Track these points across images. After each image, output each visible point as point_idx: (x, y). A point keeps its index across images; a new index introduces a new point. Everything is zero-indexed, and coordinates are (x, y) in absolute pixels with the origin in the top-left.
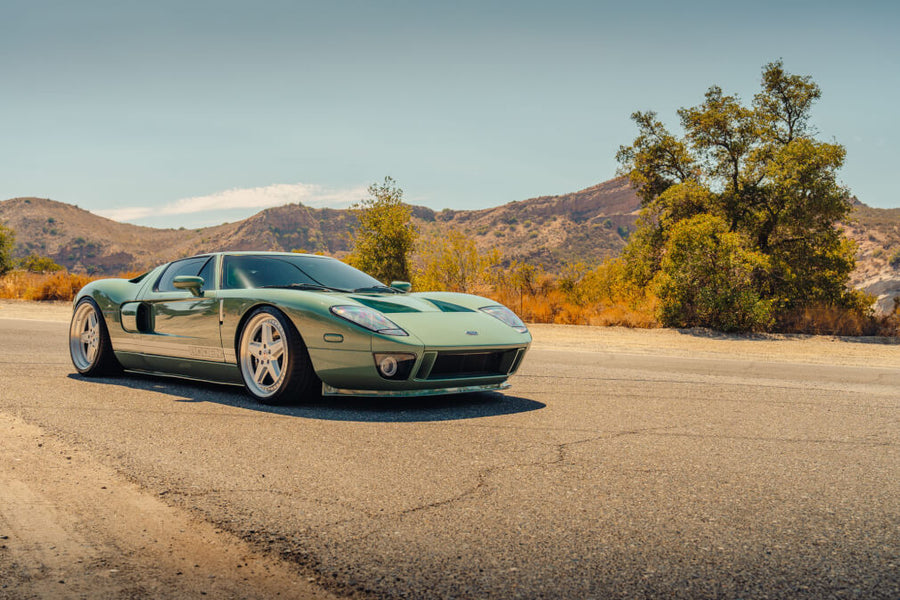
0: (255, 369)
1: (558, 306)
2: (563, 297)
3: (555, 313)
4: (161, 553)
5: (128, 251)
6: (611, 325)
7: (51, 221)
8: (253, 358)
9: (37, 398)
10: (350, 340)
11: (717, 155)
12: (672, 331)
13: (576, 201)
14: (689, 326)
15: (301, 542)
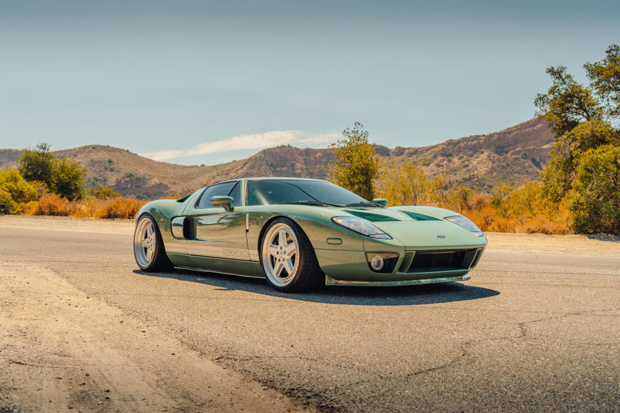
0: (273, 266)
1: (489, 218)
2: (494, 211)
3: (487, 223)
4: (225, 405)
5: (165, 182)
6: (533, 232)
7: (110, 162)
8: (272, 257)
9: (114, 288)
10: (347, 242)
11: (616, 99)
12: (583, 237)
13: (499, 138)
14: (595, 233)
15: (333, 398)
